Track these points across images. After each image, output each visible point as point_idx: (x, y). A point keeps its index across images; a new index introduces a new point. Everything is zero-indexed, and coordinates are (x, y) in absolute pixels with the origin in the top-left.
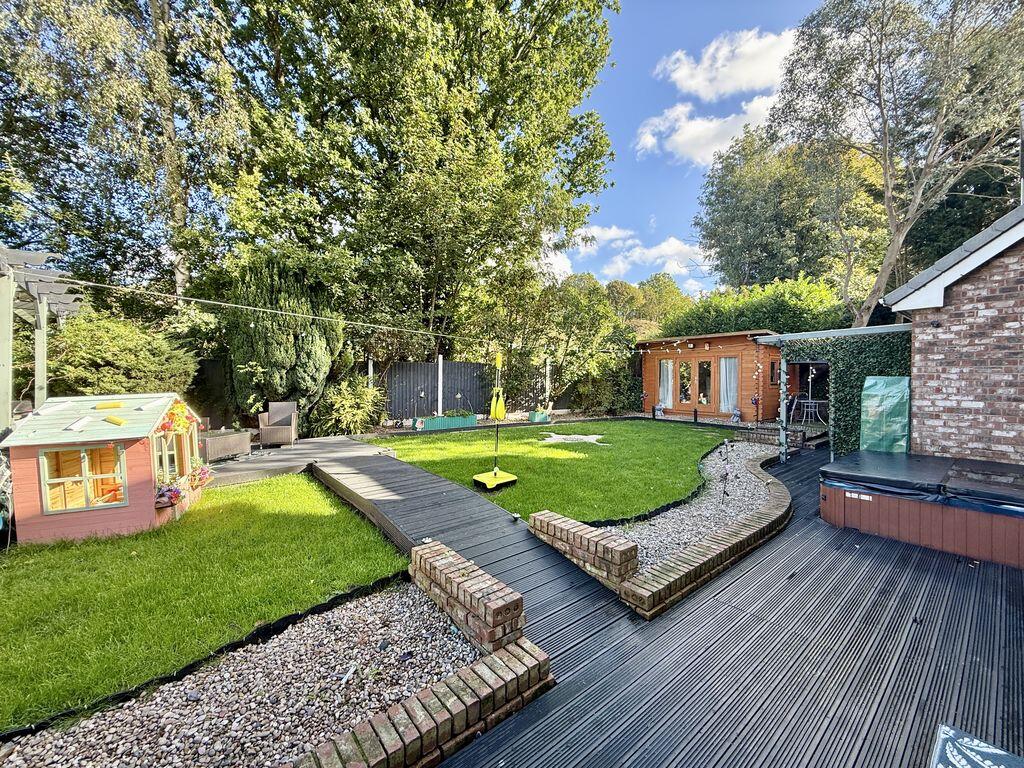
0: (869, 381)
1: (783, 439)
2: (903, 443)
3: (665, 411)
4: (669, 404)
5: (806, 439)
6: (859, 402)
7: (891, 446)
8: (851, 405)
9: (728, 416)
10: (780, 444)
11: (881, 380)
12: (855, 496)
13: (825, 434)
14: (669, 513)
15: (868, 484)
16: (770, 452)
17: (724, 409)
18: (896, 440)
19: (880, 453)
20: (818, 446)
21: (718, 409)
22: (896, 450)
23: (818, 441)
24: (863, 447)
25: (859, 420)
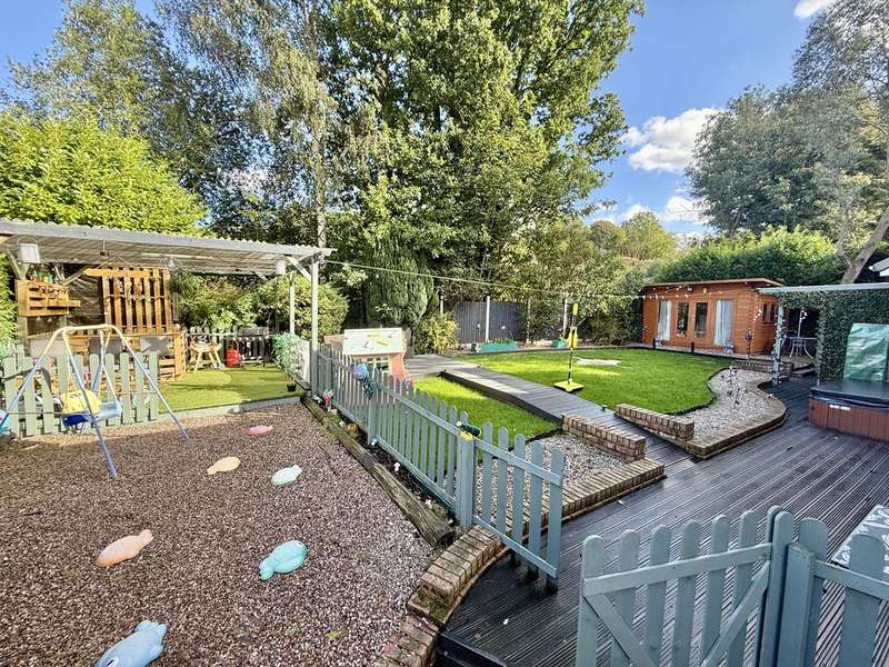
0: (855, 327)
1: (776, 368)
2: (880, 374)
3: (663, 343)
4: (666, 336)
5: (793, 369)
6: (846, 342)
7: (870, 376)
8: (838, 343)
9: (722, 348)
10: (774, 372)
11: (866, 326)
12: (837, 407)
13: (812, 366)
14: (697, 412)
15: (848, 400)
16: (765, 378)
17: (717, 342)
18: (875, 371)
19: (860, 381)
20: (805, 375)
21: (712, 342)
22: (874, 379)
23: (806, 371)
24: (846, 376)
25: (844, 356)
